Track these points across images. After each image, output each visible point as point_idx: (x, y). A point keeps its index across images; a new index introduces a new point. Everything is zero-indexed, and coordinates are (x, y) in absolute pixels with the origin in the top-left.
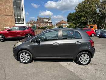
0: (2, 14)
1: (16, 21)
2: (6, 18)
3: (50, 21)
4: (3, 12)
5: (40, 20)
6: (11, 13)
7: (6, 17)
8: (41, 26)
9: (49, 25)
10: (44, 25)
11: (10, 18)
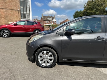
0: (7, 8)
1: (22, 16)
2: (11, 13)
3: (54, 20)
4: (9, 6)
5: (44, 18)
6: (17, 7)
7: (11, 12)
8: (45, 25)
9: (53, 23)
10: (48, 24)
11: (16, 13)
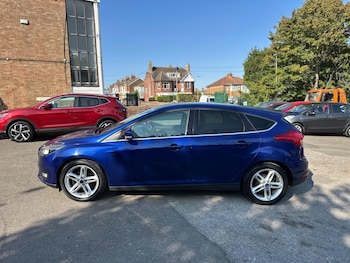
2: (43, 70)
3: (185, 79)
4: (38, 53)
5: (155, 75)
6: (60, 54)
7: (45, 67)
8: (159, 94)
10: (168, 91)
11: (57, 70)
